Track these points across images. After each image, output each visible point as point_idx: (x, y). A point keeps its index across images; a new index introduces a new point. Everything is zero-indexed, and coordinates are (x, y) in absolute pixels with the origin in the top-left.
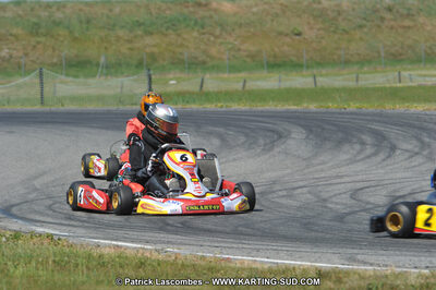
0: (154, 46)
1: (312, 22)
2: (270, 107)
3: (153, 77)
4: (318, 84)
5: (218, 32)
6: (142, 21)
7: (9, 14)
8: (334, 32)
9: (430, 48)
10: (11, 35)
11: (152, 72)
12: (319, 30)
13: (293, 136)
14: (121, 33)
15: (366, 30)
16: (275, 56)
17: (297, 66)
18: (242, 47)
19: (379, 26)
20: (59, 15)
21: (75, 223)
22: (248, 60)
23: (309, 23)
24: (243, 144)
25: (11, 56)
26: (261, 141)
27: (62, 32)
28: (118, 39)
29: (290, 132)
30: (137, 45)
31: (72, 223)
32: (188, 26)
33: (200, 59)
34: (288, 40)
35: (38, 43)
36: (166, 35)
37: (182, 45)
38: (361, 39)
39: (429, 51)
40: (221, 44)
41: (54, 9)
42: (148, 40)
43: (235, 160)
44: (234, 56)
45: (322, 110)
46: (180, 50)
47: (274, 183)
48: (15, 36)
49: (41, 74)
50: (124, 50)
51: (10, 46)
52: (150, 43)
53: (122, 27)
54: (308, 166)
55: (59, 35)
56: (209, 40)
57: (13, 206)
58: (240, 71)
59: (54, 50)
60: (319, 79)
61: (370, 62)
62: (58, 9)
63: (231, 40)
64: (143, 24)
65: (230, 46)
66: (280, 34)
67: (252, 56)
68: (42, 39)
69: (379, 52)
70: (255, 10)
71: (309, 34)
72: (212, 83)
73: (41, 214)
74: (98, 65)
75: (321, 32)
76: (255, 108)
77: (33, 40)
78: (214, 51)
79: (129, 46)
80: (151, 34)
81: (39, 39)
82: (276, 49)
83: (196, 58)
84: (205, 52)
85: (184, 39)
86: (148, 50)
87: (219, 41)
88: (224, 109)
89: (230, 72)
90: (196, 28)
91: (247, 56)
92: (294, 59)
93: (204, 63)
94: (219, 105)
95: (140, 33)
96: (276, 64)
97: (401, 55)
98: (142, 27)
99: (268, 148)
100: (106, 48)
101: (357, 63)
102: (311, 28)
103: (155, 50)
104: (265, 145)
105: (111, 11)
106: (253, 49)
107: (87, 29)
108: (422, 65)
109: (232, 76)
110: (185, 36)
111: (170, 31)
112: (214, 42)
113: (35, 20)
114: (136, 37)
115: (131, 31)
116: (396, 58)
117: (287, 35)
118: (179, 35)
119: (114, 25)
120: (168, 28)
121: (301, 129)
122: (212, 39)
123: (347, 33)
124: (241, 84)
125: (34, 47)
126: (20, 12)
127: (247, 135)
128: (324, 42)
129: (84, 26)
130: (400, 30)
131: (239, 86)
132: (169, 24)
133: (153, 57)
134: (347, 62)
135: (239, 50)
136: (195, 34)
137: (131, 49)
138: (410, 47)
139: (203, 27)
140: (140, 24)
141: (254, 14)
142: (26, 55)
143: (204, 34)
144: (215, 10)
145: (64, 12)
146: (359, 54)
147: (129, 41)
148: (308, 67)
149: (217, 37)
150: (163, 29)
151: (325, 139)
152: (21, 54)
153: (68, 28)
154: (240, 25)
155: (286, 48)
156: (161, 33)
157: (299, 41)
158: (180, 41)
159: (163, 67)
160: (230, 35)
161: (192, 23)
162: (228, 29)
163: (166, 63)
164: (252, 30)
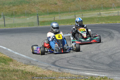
3: (39, 17)
5: (33, 5)
6: (12, 2)
8: (66, 3)
9: (93, 6)
12: (62, 2)
14: (6, 6)
15: (75, 2)
16: (50, 11)
18: (41, 8)
19: (79, 1)
22: (43, 12)
28: (5, 8)
30: (11, 9)
32: (25, 3)
34: (53, 6)
36: (19, 6)
37: (24, 9)
38: (74, 5)
42: (14, 8)
44: (38, 11)
46: (23, 10)
49: (4, 18)
50: (7, 11)
52: (15, 8)
53: (6, 4)
56: (31, 7)
58: (41, 15)
61: (77, 11)
64: (12, 3)
65: (37, 8)
66: (51, 4)
67: (43, 11)
69: (79, 8)
71: (59, 4)
78: (33, 10)
80: (15, 6)
82: (50, 9)
83: (28, 12)
84: (30, 10)
85: (24, 7)
87: (34, 7)
90: (27, 4)
91: (42, 11)
92: (55, 11)
93: (30, 13)
95: (11, 6)
97: (85, 8)
100: (2, 11)
101: (73, 11)
102: (60, 2)
103: (16, 10)
104: (108, 36)
106: (44, 9)
108: (92, 11)
110: (24, 6)
111: (20, 5)
114: (10, 7)
115: (9, 5)
117: (53, 4)
118: (23, 6)
119: (4, 4)
120: (19, 4)
122: (32, 6)
123: (70, 3)
128: (63, 6)
130: (85, 2)
132: (20, 3)
133: (16, 12)
134: (71, 11)
135: (40, 9)
136: (27, 5)
137: (9, 11)
138: (87, 6)
139: (29, 3)
143: (29, 5)
146: (74, 9)
147: (9, 8)
148: (60, 13)
149: (33, 6)
154: (40, 2)
155: (53, 8)
156: (18, 5)
157: (57, 6)
158: (23, 7)
159: (19, 15)
160: (37, 5)
161: (26, 2)
162: (37, 3)
163: (19, 14)
164: (43, 3)
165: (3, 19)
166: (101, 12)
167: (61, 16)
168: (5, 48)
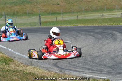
0: (18, 9)
3: (41, 17)
5: (35, 4)
6: (14, 2)
8: (69, 3)
9: (96, 7)
12: (64, 3)
14: (8, 5)
15: (78, 3)
16: (52, 11)
17: (59, 14)
19: (81, 2)
22: (45, 12)
23: (61, 1)
24: (103, 37)
28: (7, 7)
30: (12, 9)
33: (31, 12)
34: (56, 6)
36: (21, 6)
37: (25, 8)
38: (77, 5)
39: (96, 8)
42: (16, 7)
44: (41, 11)
46: (25, 10)
50: (9, 10)
52: (16, 8)
53: (8, 4)
56: (33, 7)
58: (43, 15)
61: (79, 12)
63: (39, 7)
64: (14, 3)
66: (53, 4)
67: (46, 11)
69: (82, 9)
75: (65, 4)
78: (35, 10)
80: (16, 5)
82: (53, 9)
83: (30, 12)
84: (32, 10)
86: (16, 10)
87: (36, 7)
91: (44, 11)
92: (58, 11)
93: (32, 13)
95: (13, 5)
96: (53, 13)
97: (88, 9)
98: (14, 4)
99: (114, 39)
100: (4, 10)
101: (76, 12)
102: (62, 3)
103: (18, 10)
104: (111, 38)
106: (46, 9)
108: (95, 12)
110: (26, 6)
112: (35, 8)
114: (12, 6)
116: (87, 11)
117: (55, 5)
118: (24, 6)
119: (6, 3)
120: (21, 4)
122: (34, 6)
123: (72, 4)
128: (66, 7)
130: (88, 2)
132: (21, 3)
133: (17, 12)
134: (73, 12)
135: (42, 9)
136: (29, 5)
137: (11, 10)
138: (90, 7)
139: (31, 3)
140: (13, 3)
143: (32, 5)
147: (11, 8)
148: (62, 14)
150: (20, 4)
155: (55, 9)
156: (19, 5)
157: (59, 6)
159: (21, 15)
160: (39, 5)
161: (28, 2)
162: (39, 3)
163: (21, 14)
164: (45, 3)
165: (4, 19)
166: (104, 13)
167: (63, 17)
168: (6, 48)
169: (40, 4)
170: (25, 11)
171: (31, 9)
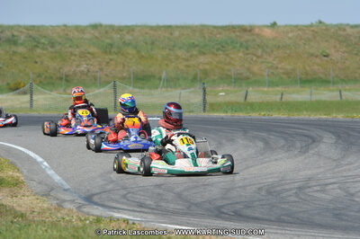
0: (207, 64)
1: (338, 46)
2: (305, 116)
3: (207, 89)
4: (344, 97)
5: (259, 53)
6: (196, 43)
7: (87, 36)
8: (357, 54)
10: (89, 53)
11: (206, 85)
12: (343, 52)
13: (325, 140)
14: (180, 53)
16: (307, 74)
17: (324, 82)
18: (280, 66)
20: (128, 37)
21: (146, 210)
22: (285, 76)
23: (335, 47)
24: (283, 146)
25: (88, 71)
26: (298, 144)
27: (131, 51)
28: (177, 57)
29: (322, 138)
30: (191, 63)
31: (143, 210)
32: (234, 48)
33: (245, 75)
34: (318, 60)
35: (111, 60)
36: (216, 55)
37: (229, 64)
40: (262, 62)
41: (124, 32)
42: (202, 59)
43: (276, 160)
44: (273, 73)
45: (347, 119)
46: (227, 67)
47: (310, 179)
48: (92, 54)
49: (115, 86)
50: (181, 67)
51: (88, 62)
52: (203, 61)
53: (180, 48)
54: (337, 166)
55: (128, 53)
56: (252, 59)
57: (94, 195)
58: (277, 86)
59: (124, 66)
60: (344, 93)
62: (128, 33)
63: (270, 59)
64: (197, 46)
65: (270, 65)
66: (312, 55)
67: (288, 74)
68: (114, 57)
70: (290, 35)
71: (335, 56)
72: (255, 95)
73: (117, 202)
74: (160, 79)
75: (346, 54)
76: (292, 117)
77: (107, 57)
78: (255, 69)
79: (186, 63)
80: (204, 54)
81: (111, 57)
82: (308, 68)
83: (241, 74)
84: (248, 69)
85: (232, 58)
86: (201, 67)
87: (260, 60)
88: (266, 117)
89: (269, 86)
90: (242, 50)
91: (284, 73)
92: (322, 76)
93: (248, 78)
94: (263, 113)
95: (195, 53)
96: (308, 80)
98: (197, 48)
99: (304, 150)
102: (337, 51)
103: (207, 67)
104: (302, 147)
105: (171, 34)
106: (288, 67)
107: (152, 49)
109: (271, 89)
110: (232, 56)
111: (220, 52)
112: (256, 61)
113: (108, 41)
114: (192, 56)
115: (188, 52)
117: (317, 57)
118: (227, 55)
119: (174, 46)
120: (218, 49)
121: (331, 135)
122: (255, 58)
124: (279, 96)
125: (108, 63)
126: (97, 34)
127: (286, 139)
128: (348, 63)
129: (150, 47)
131: (278, 98)
132: (219, 46)
133: (205, 73)
135: (277, 68)
136: (241, 54)
137: (187, 66)
139: (247, 49)
140: (195, 46)
141: (290, 38)
142: (101, 70)
143: (248, 54)
144: (258, 35)
145: (132, 35)
147: (187, 60)
148: (334, 83)
149: (258, 57)
150: (214, 50)
151: (352, 144)
152: (97, 69)
153: (135, 48)
154: (278, 48)
155: (316, 67)
156: (213, 54)
157: (327, 61)
158: (228, 60)
159: (214, 81)
160: (269, 55)
161: (238, 45)
162: (268, 50)
163: (216, 78)
164: (288, 52)
169: (272, 51)
170: (229, 70)
171: (246, 65)
